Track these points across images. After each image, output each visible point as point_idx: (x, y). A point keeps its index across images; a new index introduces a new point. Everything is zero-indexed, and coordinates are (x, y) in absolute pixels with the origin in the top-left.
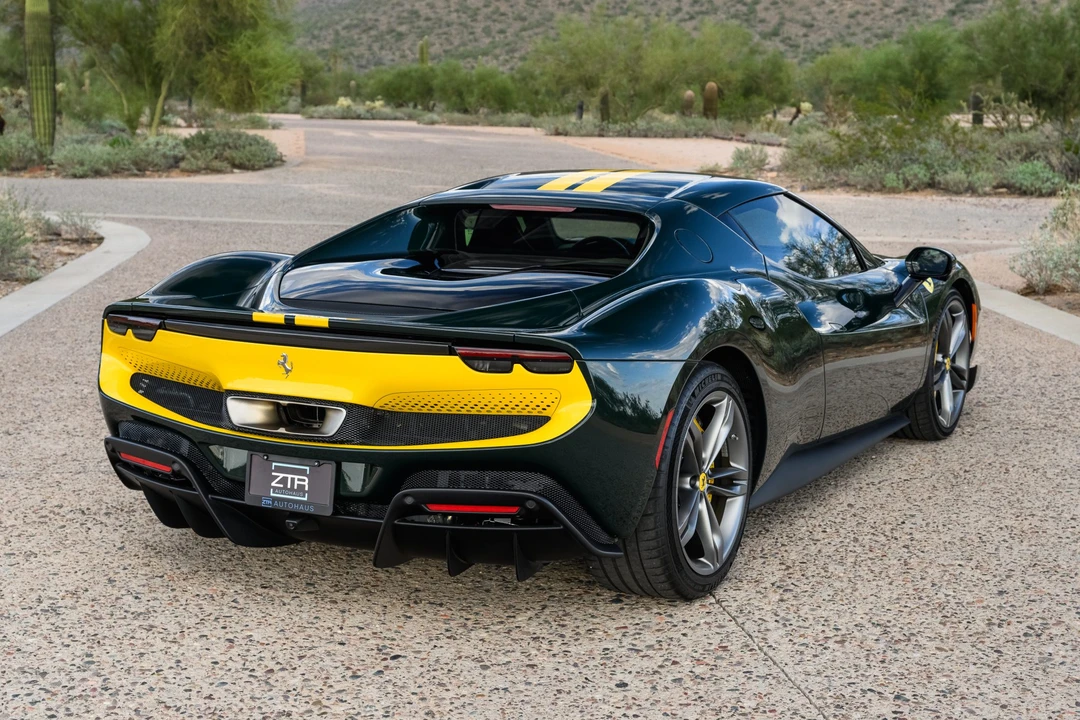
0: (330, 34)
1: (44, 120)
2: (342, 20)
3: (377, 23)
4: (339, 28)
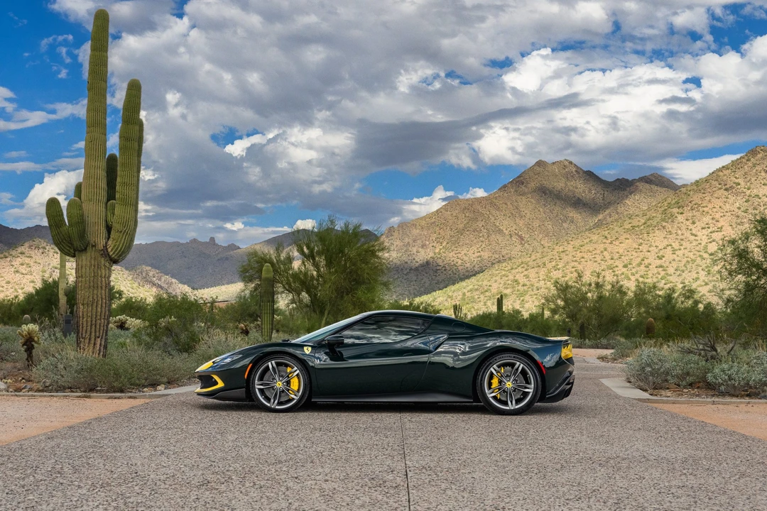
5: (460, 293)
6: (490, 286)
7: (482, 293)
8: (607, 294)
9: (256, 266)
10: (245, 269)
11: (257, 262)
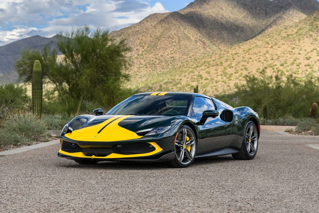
0: (157, 87)
1: (37, 109)
2: (164, 80)
3: (181, 81)
4: (162, 84)
5: (158, 85)
6: (181, 80)
7: (174, 85)
8: (284, 85)
9: (28, 62)
10: (20, 64)
11: (29, 59)
